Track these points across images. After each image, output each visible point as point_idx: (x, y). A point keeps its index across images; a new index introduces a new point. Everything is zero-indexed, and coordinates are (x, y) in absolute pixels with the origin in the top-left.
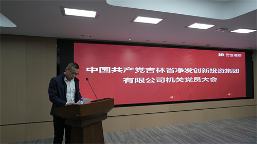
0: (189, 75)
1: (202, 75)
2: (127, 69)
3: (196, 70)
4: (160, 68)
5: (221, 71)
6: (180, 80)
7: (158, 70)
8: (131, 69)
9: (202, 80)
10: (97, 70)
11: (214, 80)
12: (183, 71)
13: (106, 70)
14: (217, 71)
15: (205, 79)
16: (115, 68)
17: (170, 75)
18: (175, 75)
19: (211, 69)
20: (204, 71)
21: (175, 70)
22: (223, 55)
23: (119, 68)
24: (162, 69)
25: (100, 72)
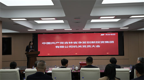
0: (84, 44)
1: (92, 44)
2: (57, 43)
3: (88, 42)
4: (71, 42)
5: (103, 42)
6: (80, 46)
7: (70, 43)
8: (58, 43)
9: (91, 47)
10: (46, 43)
11: (98, 46)
12: (81, 43)
13: (49, 43)
14: (100, 42)
15: (93, 46)
16: (52, 42)
17: (75, 45)
18: (78, 45)
19: (96, 42)
20: (92, 42)
21: (78, 43)
22: (104, 35)
23: (54, 42)
24: (72, 42)
25: (47, 44)
